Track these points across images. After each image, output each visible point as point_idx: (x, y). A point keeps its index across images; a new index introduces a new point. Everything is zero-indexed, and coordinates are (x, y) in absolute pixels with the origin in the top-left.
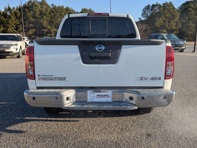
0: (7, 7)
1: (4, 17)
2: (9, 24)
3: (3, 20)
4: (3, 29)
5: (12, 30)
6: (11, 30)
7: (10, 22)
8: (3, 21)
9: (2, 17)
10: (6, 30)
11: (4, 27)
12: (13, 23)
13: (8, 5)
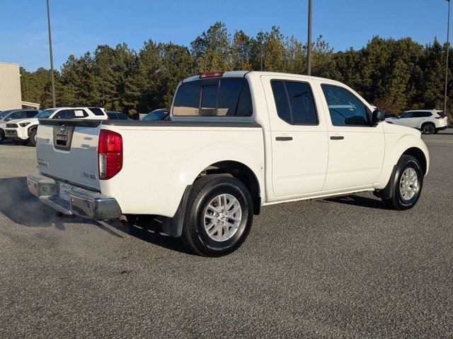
0: (432, 44)
1: (420, 67)
2: (429, 81)
3: (417, 73)
4: (414, 92)
5: (435, 94)
6: (432, 94)
7: (432, 77)
8: (417, 76)
9: (417, 67)
10: (421, 96)
11: (417, 88)
12: (438, 79)
13: (436, 38)
